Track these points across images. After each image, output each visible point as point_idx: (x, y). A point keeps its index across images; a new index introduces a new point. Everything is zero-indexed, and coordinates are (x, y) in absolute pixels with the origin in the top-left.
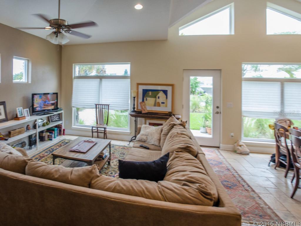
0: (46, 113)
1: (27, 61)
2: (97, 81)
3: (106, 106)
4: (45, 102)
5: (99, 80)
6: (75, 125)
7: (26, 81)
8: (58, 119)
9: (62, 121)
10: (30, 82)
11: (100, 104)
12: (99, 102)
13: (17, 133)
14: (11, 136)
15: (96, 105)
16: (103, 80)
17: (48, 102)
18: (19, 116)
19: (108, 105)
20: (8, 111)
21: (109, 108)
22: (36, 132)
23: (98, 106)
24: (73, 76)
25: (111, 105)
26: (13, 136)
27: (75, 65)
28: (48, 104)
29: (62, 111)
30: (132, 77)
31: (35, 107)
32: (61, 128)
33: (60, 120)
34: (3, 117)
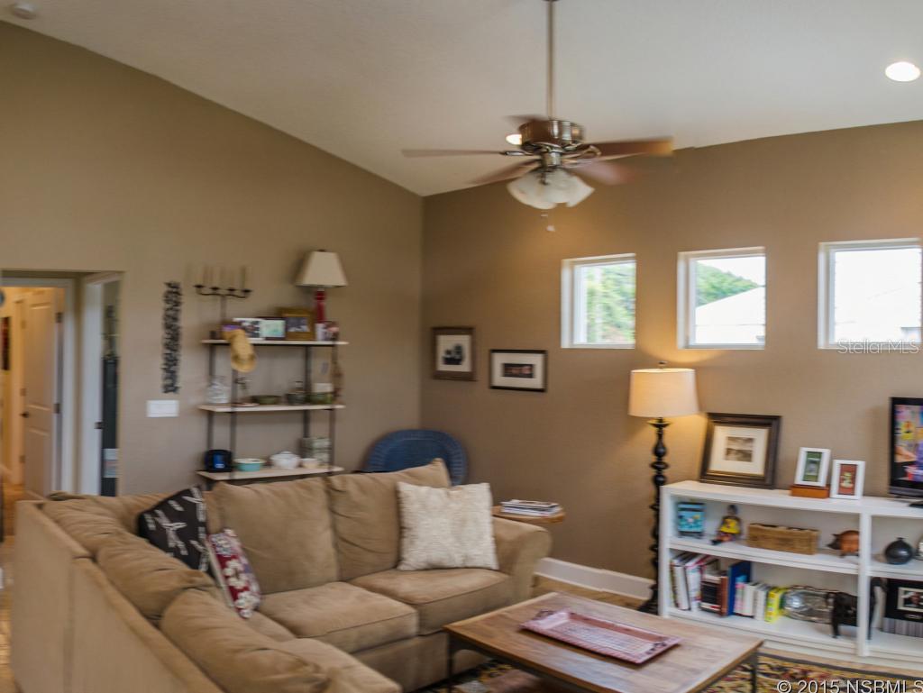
13: (772, 542)
14: (748, 540)
26: (758, 546)
31: (900, 460)
34: (756, 467)
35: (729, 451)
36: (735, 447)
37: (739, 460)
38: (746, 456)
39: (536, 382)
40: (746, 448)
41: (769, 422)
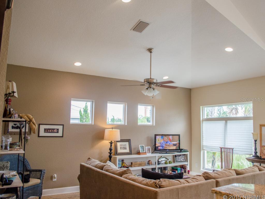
0: (168, 152)
1: (152, 107)
2: (222, 123)
3: (231, 150)
4: (167, 142)
5: (224, 121)
6: (204, 168)
7: (152, 124)
8: (183, 160)
9: (187, 162)
10: (154, 125)
11: (226, 147)
12: (225, 145)
13: (138, 165)
14: (133, 166)
15: (221, 148)
16: (228, 121)
17: (170, 143)
18: (140, 152)
19: (233, 149)
20: (132, 147)
21: (234, 151)
22: (156, 167)
23: (223, 149)
24: (201, 119)
25: (236, 148)
26: (135, 167)
27: (203, 107)
28: (169, 144)
29: (188, 153)
30: (254, 118)
31: (157, 146)
32: (186, 168)
33: (185, 161)
34: (127, 151)
35: (121, 148)
36: (122, 147)
37: (124, 149)
38: (125, 148)
39: (60, 134)
40: (125, 147)
41: (129, 141)
